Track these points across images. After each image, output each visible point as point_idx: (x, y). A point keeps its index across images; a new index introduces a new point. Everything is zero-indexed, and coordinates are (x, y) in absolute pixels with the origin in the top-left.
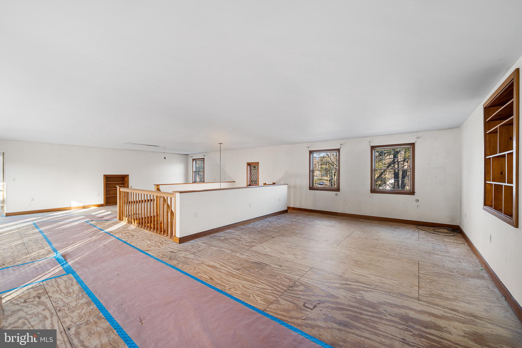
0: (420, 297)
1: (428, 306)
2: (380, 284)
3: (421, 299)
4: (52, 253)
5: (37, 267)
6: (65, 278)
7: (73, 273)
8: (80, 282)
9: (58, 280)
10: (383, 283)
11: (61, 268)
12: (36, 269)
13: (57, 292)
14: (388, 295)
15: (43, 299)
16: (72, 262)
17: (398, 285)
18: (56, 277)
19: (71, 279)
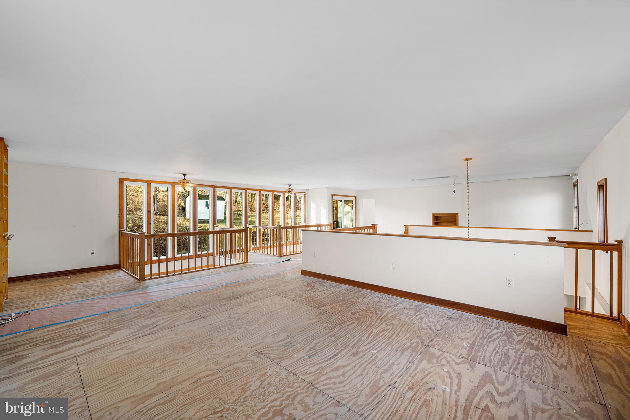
0: (75, 360)
1: (64, 357)
2: (126, 345)
3: (74, 359)
10: (124, 348)
14: (109, 342)
17: (107, 356)
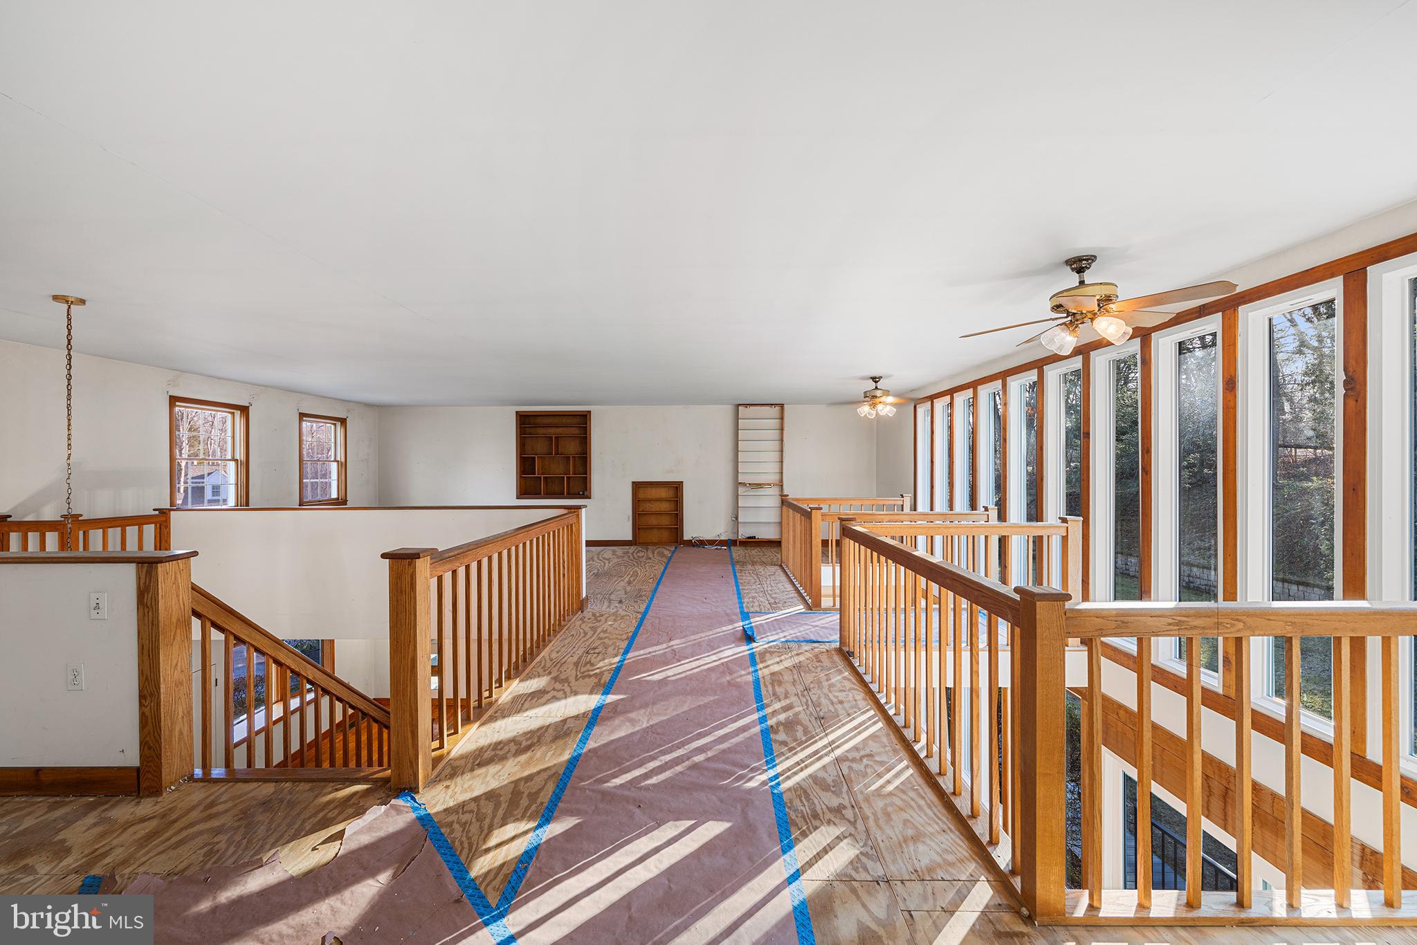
4: (759, 654)
5: (780, 631)
6: (752, 610)
7: (742, 613)
8: (741, 603)
9: (758, 610)
11: (752, 620)
12: (780, 629)
13: (761, 602)
15: (772, 601)
16: (736, 625)
18: (760, 613)
19: (747, 607)
